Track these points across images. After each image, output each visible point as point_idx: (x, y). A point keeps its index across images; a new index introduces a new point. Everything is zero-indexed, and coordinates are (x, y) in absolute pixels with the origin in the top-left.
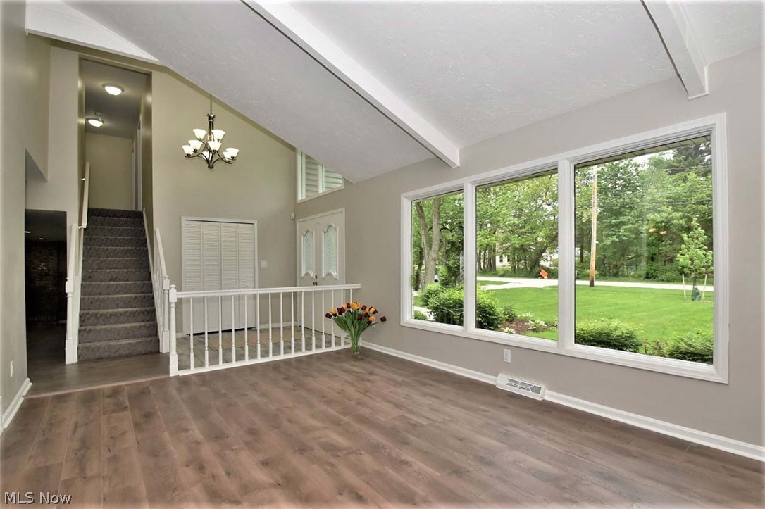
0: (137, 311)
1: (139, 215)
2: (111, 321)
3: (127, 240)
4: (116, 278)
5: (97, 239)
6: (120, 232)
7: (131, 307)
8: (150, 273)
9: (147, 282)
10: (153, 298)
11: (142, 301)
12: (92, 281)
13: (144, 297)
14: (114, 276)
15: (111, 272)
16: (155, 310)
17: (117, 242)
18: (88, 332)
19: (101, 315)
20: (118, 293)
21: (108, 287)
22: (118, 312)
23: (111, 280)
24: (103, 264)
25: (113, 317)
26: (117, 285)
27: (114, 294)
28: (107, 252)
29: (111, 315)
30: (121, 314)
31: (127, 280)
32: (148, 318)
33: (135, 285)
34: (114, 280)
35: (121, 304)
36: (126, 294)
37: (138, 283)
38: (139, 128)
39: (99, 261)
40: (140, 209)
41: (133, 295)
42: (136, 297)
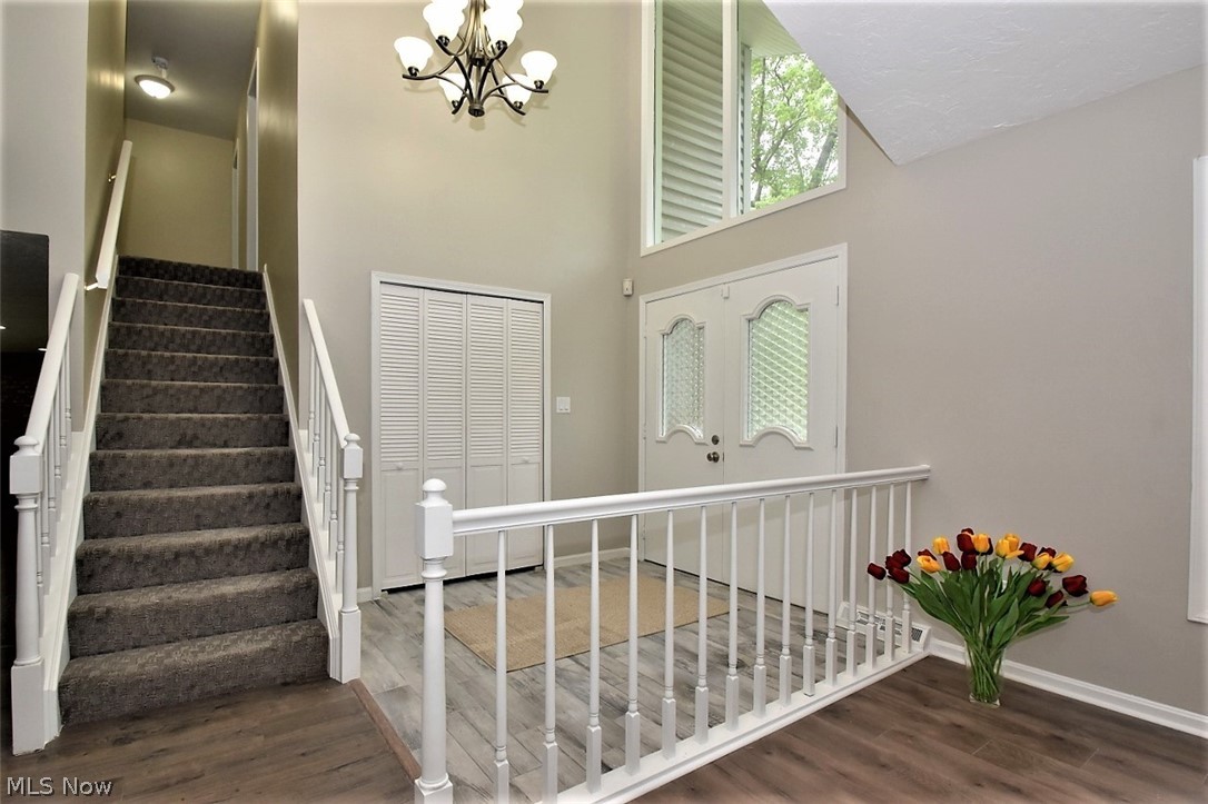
0: (256, 539)
1: (254, 280)
2: (178, 571)
3: (225, 338)
4: (195, 437)
5: (146, 333)
6: (205, 317)
7: (239, 524)
8: (287, 424)
9: (281, 450)
10: (299, 496)
11: (268, 505)
12: (126, 448)
13: (276, 494)
14: (190, 433)
15: (179, 419)
16: (307, 535)
17: (198, 342)
18: (98, 620)
19: (147, 557)
20: (201, 483)
21: (172, 465)
22: (198, 545)
23: (179, 445)
24: (159, 398)
25: (183, 560)
26: (196, 457)
27: (187, 485)
28: (172, 368)
29: (177, 555)
30: (208, 551)
31: (226, 445)
32: (286, 559)
33: (249, 460)
34: (190, 445)
35: (209, 517)
36: (222, 483)
37: (258, 451)
38: (253, 93)
39: (148, 391)
40: (252, 265)
41: (244, 489)
42: (251, 496)
